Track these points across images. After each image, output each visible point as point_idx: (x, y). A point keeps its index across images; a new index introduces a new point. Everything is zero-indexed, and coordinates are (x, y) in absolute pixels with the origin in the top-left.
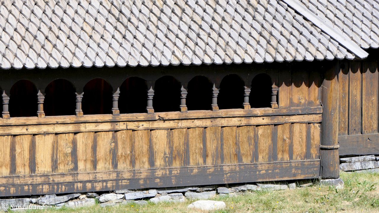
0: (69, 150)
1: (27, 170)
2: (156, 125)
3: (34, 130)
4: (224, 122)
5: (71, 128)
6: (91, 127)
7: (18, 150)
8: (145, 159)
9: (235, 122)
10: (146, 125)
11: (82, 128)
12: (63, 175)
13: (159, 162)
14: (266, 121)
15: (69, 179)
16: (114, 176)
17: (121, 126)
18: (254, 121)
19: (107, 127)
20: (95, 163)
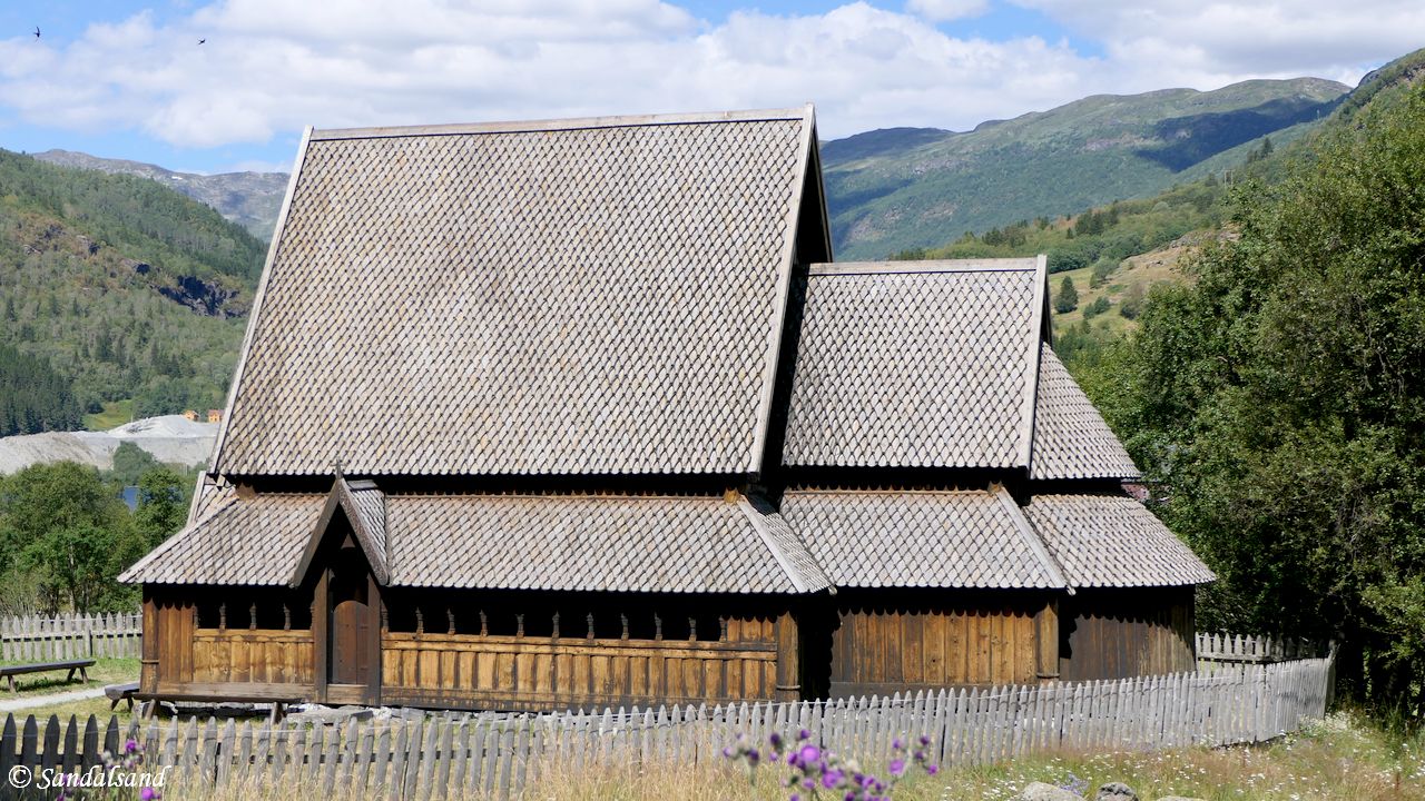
0: (510, 670)
1: (470, 685)
2: (596, 651)
3: (477, 647)
4: (667, 653)
5: (511, 648)
6: (531, 649)
7: (462, 665)
8: (585, 685)
9: (679, 653)
10: (585, 650)
11: (523, 649)
12: (502, 693)
13: (598, 689)
14: (713, 655)
15: (508, 697)
16: (552, 698)
17: (561, 650)
18: (700, 654)
19: (546, 649)
20: (534, 684)
